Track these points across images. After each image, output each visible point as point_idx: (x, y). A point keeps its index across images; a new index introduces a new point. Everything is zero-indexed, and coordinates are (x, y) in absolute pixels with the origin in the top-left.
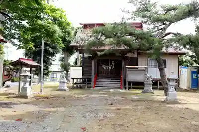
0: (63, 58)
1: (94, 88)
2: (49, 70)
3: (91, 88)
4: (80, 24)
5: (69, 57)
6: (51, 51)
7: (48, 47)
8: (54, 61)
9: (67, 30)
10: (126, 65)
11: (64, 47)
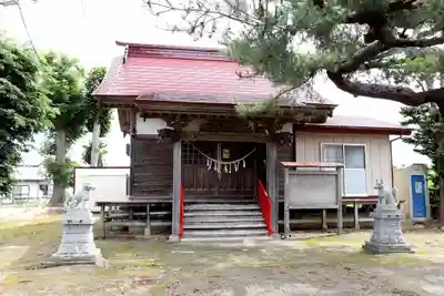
0: (54, 147)
1: (181, 236)
2: (12, 176)
3: (173, 238)
4: (119, 43)
5: (68, 143)
6: (20, 120)
7: (10, 111)
8: (27, 151)
9: (66, 73)
10: (280, 158)
11: (59, 113)
